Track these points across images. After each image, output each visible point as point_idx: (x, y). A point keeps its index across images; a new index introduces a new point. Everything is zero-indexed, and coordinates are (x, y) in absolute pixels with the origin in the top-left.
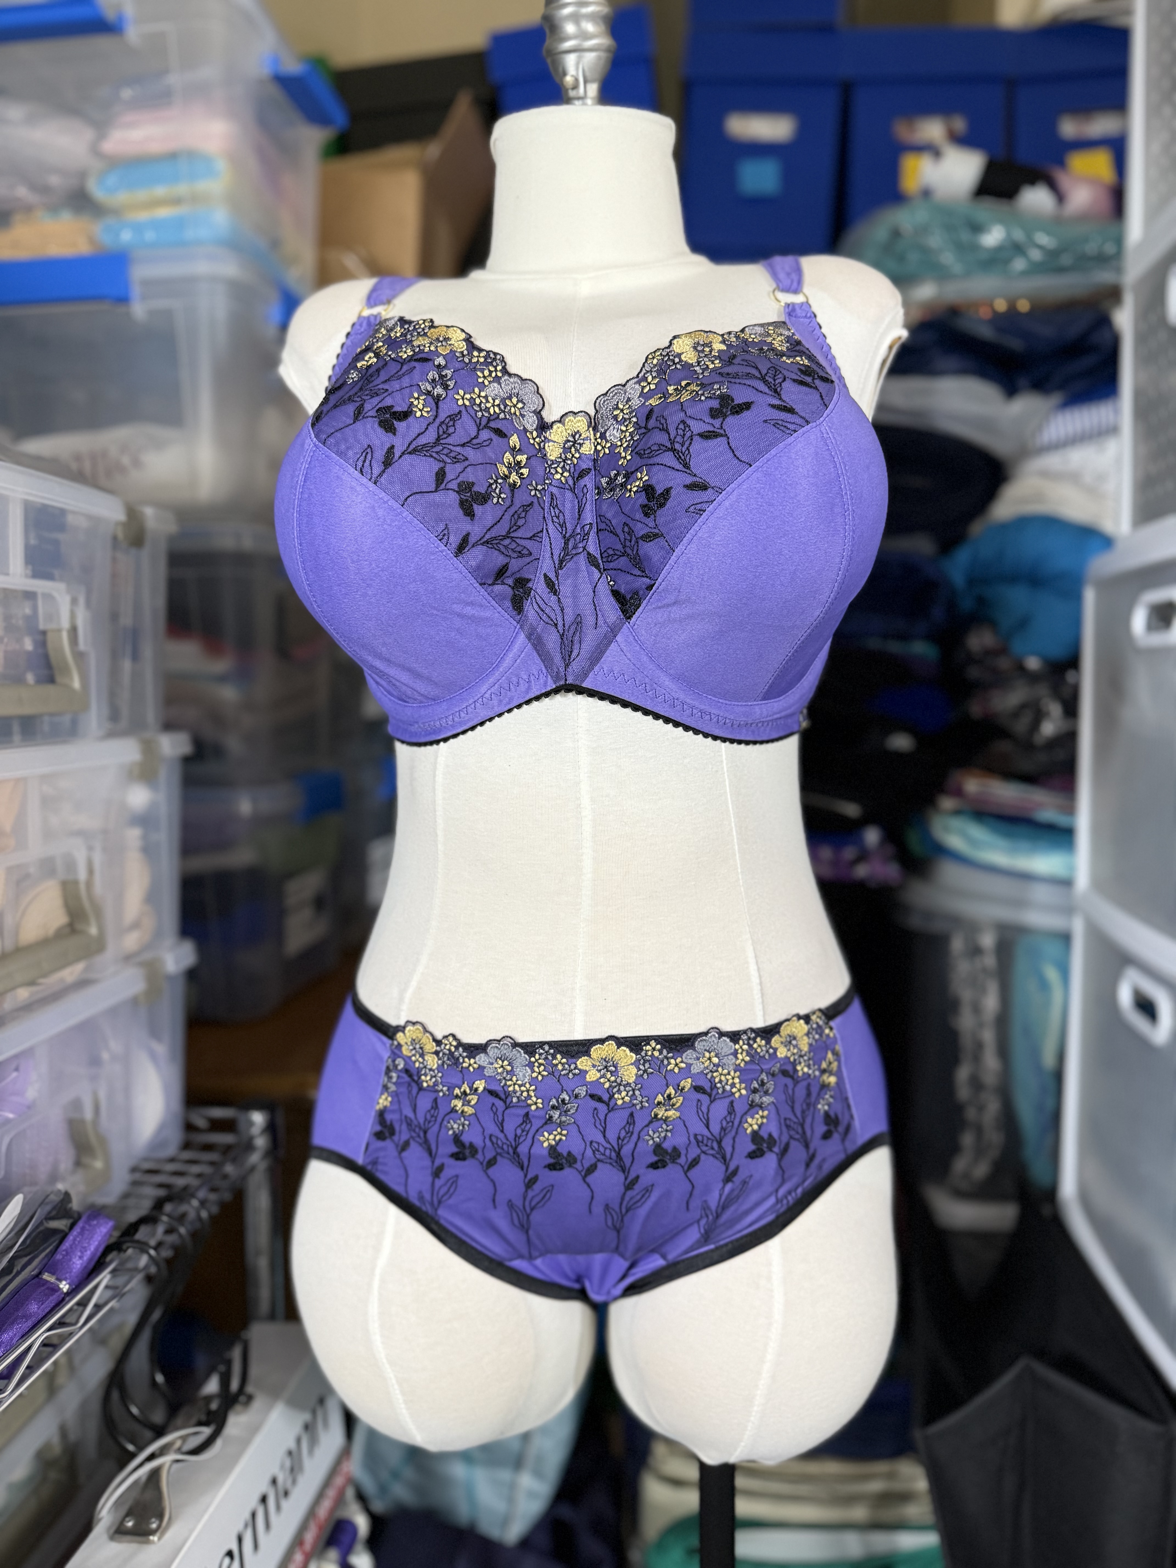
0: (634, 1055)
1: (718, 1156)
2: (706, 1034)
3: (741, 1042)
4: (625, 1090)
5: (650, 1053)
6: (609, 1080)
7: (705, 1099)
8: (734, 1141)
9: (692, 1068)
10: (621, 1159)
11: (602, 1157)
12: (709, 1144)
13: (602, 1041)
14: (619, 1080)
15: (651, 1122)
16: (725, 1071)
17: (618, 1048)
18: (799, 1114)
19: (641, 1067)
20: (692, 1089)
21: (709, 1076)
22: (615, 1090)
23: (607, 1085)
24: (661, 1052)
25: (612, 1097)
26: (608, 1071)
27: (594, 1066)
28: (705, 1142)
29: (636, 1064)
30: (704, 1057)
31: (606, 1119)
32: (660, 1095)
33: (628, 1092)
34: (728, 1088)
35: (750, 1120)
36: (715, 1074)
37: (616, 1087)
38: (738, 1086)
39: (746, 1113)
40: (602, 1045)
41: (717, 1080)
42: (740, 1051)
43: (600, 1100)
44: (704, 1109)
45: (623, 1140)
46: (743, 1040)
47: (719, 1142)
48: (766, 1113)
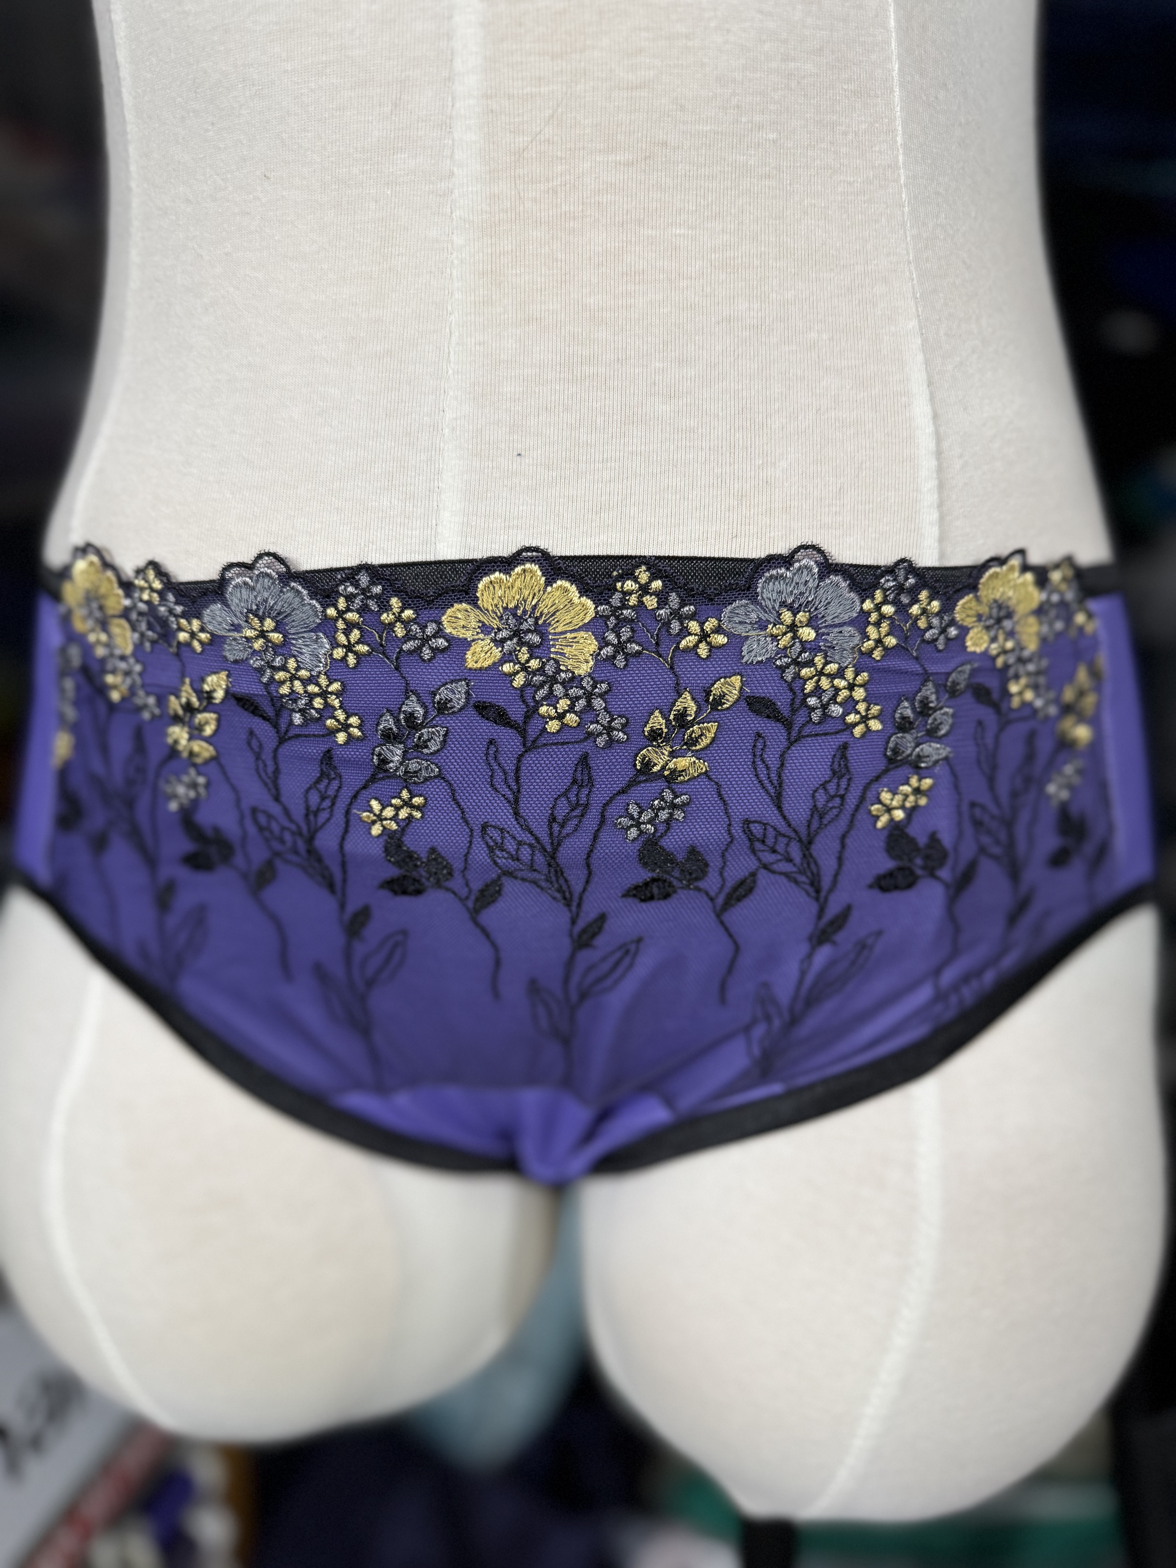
0: (589, 603)
1: (802, 878)
2: (786, 560)
3: (879, 595)
4: (566, 695)
5: (633, 600)
6: (524, 668)
7: (774, 732)
8: (843, 845)
9: (745, 648)
10: (559, 872)
11: (512, 865)
12: (780, 847)
13: (506, 564)
14: (550, 669)
15: (633, 783)
16: (832, 668)
17: (549, 582)
18: (1004, 798)
19: (611, 637)
20: (743, 704)
21: (789, 676)
22: (541, 693)
23: (519, 680)
24: (663, 601)
25: (532, 712)
26: (521, 643)
27: (485, 629)
28: (770, 841)
29: (597, 626)
30: (778, 621)
31: (518, 769)
32: (657, 713)
33: (574, 700)
34: (836, 710)
35: (886, 796)
36: (805, 672)
37: (541, 686)
38: (861, 707)
39: (877, 778)
40: (508, 572)
41: (809, 686)
42: (874, 617)
43: (501, 717)
44: (772, 758)
45: (562, 826)
46: (885, 590)
47: (807, 844)
48: (927, 782)
